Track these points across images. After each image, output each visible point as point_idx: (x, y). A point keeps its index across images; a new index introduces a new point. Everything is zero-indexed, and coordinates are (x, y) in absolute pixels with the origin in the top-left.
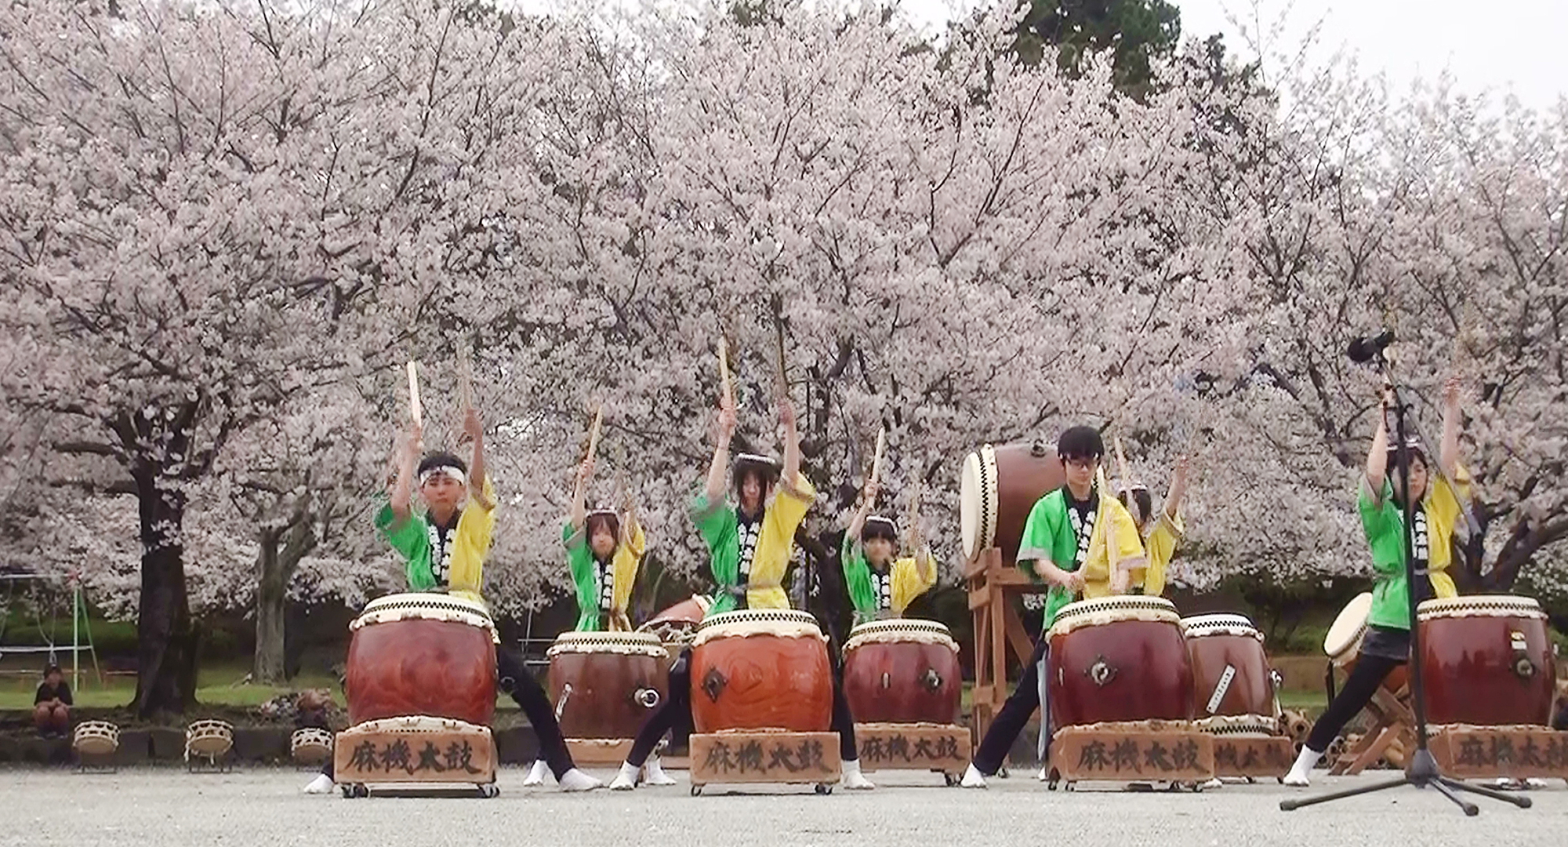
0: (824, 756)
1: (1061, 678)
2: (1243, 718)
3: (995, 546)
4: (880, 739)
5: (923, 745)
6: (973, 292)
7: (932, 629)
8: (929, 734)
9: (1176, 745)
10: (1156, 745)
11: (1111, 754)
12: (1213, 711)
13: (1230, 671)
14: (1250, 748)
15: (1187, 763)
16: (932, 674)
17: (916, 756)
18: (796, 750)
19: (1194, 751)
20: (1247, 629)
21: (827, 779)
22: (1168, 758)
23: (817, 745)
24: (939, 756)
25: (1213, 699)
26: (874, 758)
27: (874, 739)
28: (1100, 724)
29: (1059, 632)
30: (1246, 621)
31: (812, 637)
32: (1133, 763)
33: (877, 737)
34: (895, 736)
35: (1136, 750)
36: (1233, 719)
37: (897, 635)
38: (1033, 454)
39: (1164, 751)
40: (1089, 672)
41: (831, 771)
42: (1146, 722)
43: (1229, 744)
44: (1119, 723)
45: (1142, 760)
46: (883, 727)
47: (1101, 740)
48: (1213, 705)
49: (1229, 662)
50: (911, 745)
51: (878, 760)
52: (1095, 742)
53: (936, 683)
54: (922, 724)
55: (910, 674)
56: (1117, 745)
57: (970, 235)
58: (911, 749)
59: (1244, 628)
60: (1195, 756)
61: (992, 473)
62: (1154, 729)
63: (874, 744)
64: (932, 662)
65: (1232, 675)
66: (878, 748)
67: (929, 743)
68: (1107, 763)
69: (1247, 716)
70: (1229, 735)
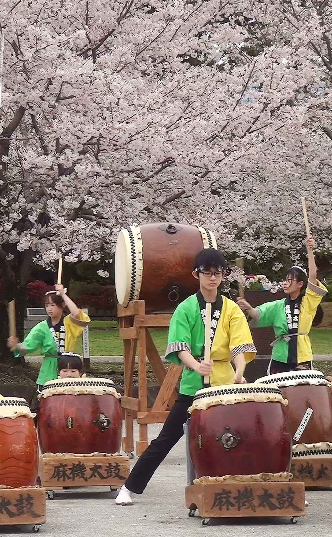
0: (34, 505)
1: (200, 443)
2: (317, 445)
3: (140, 299)
4: (66, 465)
5: (96, 469)
6: (117, 80)
7: (101, 384)
8: (100, 461)
9: (279, 492)
10: (266, 491)
11: (234, 498)
12: (297, 440)
13: (309, 411)
14: (322, 465)
15: (287, 504)
16: (103, 417)
17: (91, 477)
18: (14, 502)
19: (291, 495)
20: (322, 381)
21: (37, 522)
22: (274, 501)
23: (29, 498)
24: (108, 477)
25: (298, 432)
26: (61, 479)
27: (62, 466)
28: (227, 476)
29: (198, 408)
30: (320, 373)
31: (24, 416)
32: (251, 505)
33: (64, 463)
34: (77, 463)
35: (252, 496)
36: (312, 445)
37: (77, 389)
38: (168, 232)
39: (271, 496)
40: (220, 439)
41: (39, 516)
42: (259, 475)
43: (308, 463)
44: (240, 476)
45: (256, 502)
46: (68, 456)
47: (228, 489)
48: (298, 435)
49: (309, 406)
50: (88, 469)
51: (64, 480)
52: (224, 490)
53: (105, 424)
54: (96, 453)
55: (87, 417)
56: (239, 491)
57: (113, 30)
58: (88, 473)
59: (319, 379)
60: (292, 498)
61: (139, 245)
62: (265, 480)
63: (61, 469)
64: (102, 409)
65: (311, 413)
66: (64, 471)
67: (100, 467)
68: (233, 505)
69: (321, 443)
70: (308, 457)
